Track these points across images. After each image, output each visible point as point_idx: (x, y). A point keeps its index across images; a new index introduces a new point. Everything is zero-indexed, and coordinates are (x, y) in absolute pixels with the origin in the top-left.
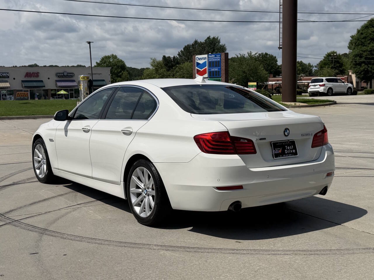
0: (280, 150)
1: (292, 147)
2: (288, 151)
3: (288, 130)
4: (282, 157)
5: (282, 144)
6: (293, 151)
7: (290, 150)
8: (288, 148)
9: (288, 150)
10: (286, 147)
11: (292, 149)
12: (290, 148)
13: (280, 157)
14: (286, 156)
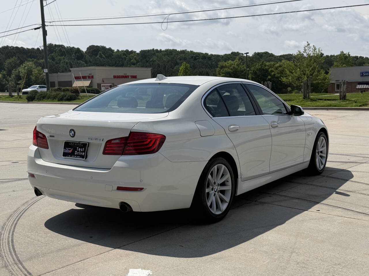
0: (71, 150)
1: (83, 150)
2: (78, 153)
3: (72, 131)
4: (70, 157)
5: (74, 144)
6: (82, 153)
7: (81, 152)
8: (80, 149)
9: (78, 151)
10: (78, 148)
11: (82, 152)
12: (81, 150)
13: (68, 156)
14: (74, 157)
